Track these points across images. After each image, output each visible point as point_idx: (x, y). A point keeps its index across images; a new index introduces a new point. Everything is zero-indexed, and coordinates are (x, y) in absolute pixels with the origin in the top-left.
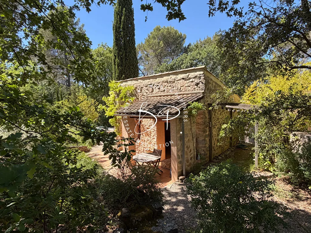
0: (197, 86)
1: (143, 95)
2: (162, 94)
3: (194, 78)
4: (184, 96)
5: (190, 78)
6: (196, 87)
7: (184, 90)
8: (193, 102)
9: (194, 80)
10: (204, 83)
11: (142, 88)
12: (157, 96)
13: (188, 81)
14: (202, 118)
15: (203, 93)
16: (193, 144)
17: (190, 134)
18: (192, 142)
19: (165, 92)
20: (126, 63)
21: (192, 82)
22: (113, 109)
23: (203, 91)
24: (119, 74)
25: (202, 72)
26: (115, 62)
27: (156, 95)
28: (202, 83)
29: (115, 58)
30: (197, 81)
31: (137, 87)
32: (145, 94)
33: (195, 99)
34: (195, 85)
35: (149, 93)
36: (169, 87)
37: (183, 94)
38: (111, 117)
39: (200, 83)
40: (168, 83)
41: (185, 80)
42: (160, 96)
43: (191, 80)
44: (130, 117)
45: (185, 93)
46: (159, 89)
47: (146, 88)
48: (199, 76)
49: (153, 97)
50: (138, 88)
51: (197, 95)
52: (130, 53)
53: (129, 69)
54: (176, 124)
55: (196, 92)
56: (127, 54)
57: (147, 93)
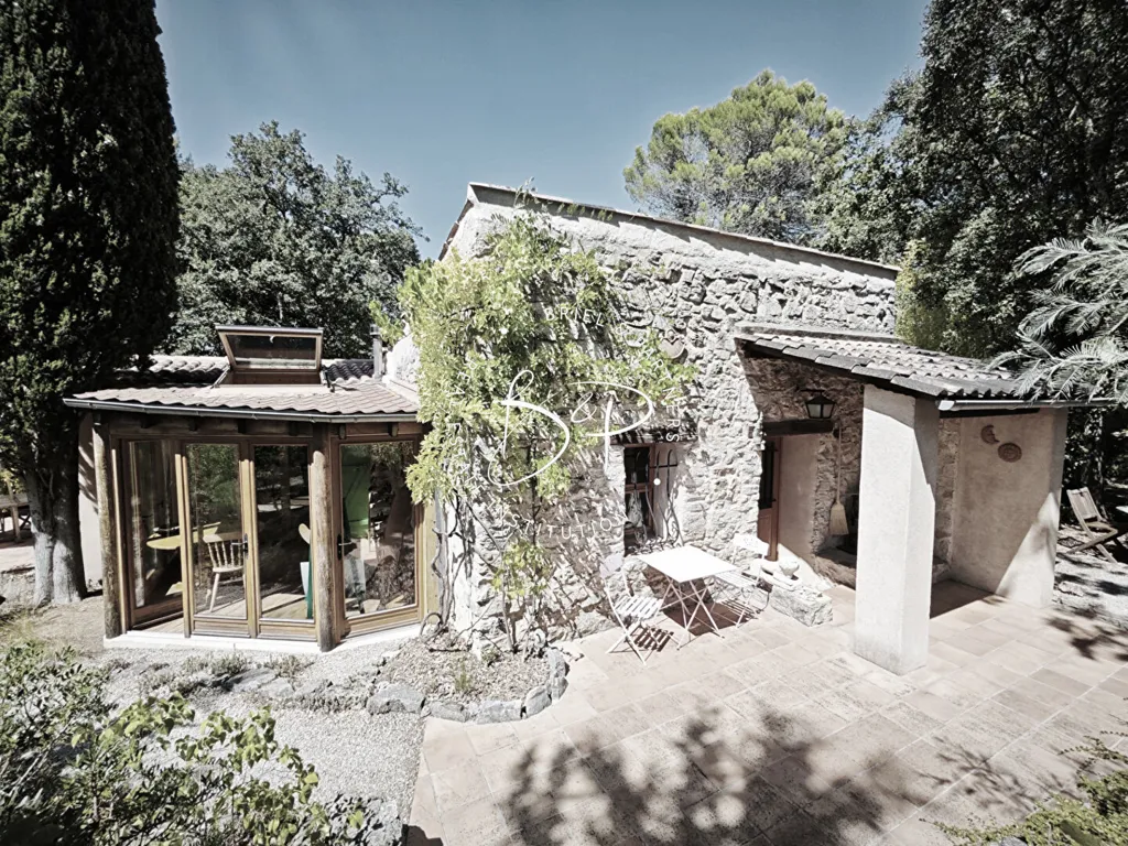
0: (881, 319)
1: (709, 318)
2: (794, 326)
3: (878, 294)
5: (869, 293)
7: (853, 325)
9: (876, 299)
11: (708, 281)
13: (864, 300)
19: (803, 320)
21: (873, 304)
28: (891, 313)
30: (883, 304)
31: (680, 273)
34: (879, 316)
36: (814, 306)
39: (888, 312)
40: (812, 287)
41: (857, 294)
43: (871, 298)
46: (782, 302)
47: (731, 288)
48: (887, 291)
57: (730, 311)
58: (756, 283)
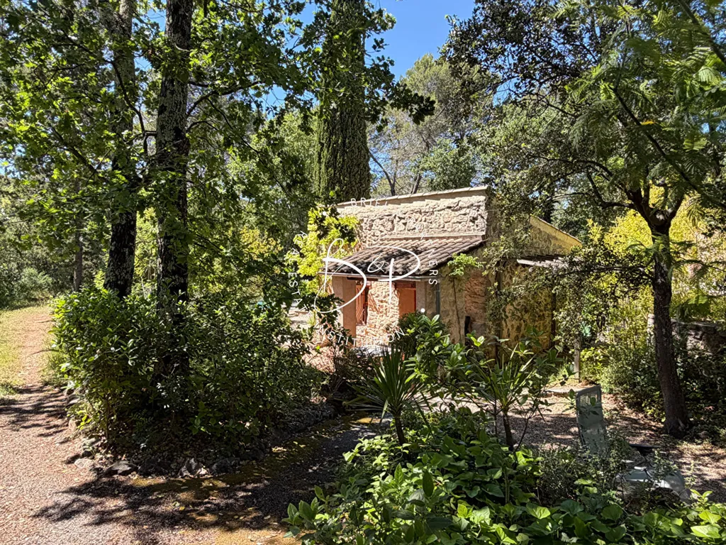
0: (474, 222)
1: (374, 235)
2: (410, 235)
3: (468, 207)
4: (447, 241)
5: (461, 208)
6: (471, 224)
7: (450, 230)
8: (459, 254)
9: (468, 211)
10: (486, 218)
11: (373, 221)
12: (400, 239)
13: (457, 213)
14: (482, 284)
15: (483, 236)
16: (458, 330)
17: (453, 311)
18: (457, 325)
19: (417, 230)
20: (344, 160)
21: (465, 214)
22: (313, 261)
23: (484, 233)
24: (329, 183)
25: (482, 198)
26: (320, 158)
27: (399, 236)
28: (482, 217)
29: (322, 149)
30: (473, 213)
31: (363, 220)
32: (378, 233)
33: (465, 248)
34: (471, 221)
35: (385, 232)
36: (422, 222)
37: (449, 238)
38: (310, 278)
39: (479, 217)
40: (421, 213)
41: (453, 210)
42: (407, 239)
43: (463, 211)
44: (348, 278)
45: (452, 235)
46: (405, 224)
47: (381, 222)
48: (476, 204)
49: (393, 239)
50: (365, 221)
51: (472, 241)
52: (353, 138)
53: (350, 173)
54: (426, 291)
55: (472, 233)
56: (347, 141)
57: (381, 232)
58: (391, 218)
